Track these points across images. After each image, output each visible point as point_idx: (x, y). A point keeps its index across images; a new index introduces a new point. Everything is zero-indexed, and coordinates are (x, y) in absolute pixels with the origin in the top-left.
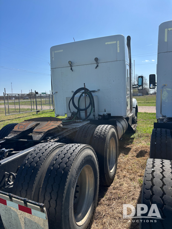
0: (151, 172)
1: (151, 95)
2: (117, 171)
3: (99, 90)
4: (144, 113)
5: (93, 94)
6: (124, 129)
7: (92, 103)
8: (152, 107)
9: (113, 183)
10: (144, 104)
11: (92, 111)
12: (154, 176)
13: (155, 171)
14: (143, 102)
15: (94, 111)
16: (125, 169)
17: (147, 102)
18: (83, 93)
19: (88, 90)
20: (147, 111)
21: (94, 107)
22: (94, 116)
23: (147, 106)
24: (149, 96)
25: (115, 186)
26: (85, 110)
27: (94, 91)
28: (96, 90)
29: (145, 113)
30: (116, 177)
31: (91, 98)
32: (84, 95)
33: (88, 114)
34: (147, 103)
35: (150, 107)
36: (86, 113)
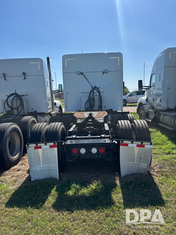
3: (27, 95)
5: (22, 97)
7: (22, 104)
11: (22, 109)
15: (24, 109)
18: (15, 97)
19: (18, 95)
21: (23, 106)
22: (24, 112)
26: (17, 108)
27: (23, 96)
28: (25, 94)
31: (21, 100)
32: (15, 98)
33: (19, 111)
36: (18, 111)
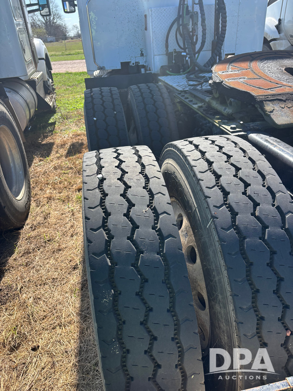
0: (97, 183)
1: (72, 39)
2: (33, 192)
4: (66, 74)
6: (30, 106)
8: (77, 61)
9: (29, 219)
10: (62, 56)
12: (106, 192)
13: (105, 179)
14: (60, 53)
16: (48, 184)
17: (67, 53)
20: (70, 70)
23: (68, 60)
24: (69, 42)
25: (35, 223)
29: (68, 73)
30: (33, 204)
34: (67, 55)
35: (74, 61)
